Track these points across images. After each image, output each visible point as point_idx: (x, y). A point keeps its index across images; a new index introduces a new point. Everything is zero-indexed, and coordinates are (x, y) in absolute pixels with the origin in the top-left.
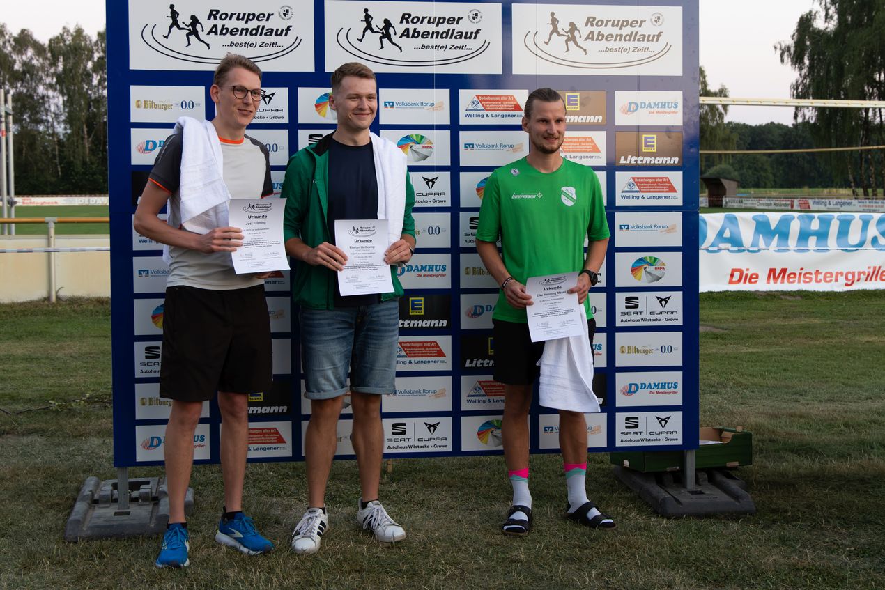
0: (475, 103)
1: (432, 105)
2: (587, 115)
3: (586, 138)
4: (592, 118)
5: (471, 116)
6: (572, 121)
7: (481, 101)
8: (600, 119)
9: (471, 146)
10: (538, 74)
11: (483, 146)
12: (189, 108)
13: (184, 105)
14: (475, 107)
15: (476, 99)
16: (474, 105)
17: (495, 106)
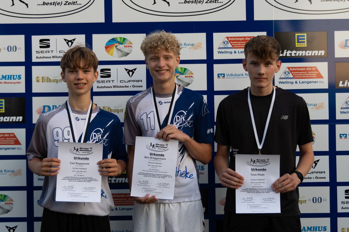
0: (226, 43)
1: (193, 45)
2: (312, 50)
3: (312, 67)
4: (317, 52)
5: (222, 53)
6: (300, 55)
7: (230, 41)
8: (322, 53)
9: (223, 75)
10: (274, 19)
11: (232, 75)
12: (13, 51)
13: (9, 49)
14: (226, 46)
15: (226, 40)
16: (225, 45)
17: (241, 44)
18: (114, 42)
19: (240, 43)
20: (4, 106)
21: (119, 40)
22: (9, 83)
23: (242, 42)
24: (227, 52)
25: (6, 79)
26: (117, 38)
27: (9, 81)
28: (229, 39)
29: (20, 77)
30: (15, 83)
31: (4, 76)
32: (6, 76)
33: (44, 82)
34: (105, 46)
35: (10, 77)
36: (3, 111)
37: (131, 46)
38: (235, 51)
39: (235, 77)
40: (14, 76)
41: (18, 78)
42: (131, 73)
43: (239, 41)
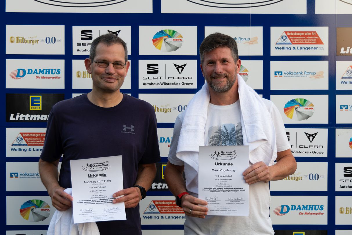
0: (284, 38)
1: (248, 40)
5: (280, 48)
7: (289, 36)
9: (280, 73)
10: (337, 13)
11: (290, 73)
13: (48, 40)
15: (285, 34)
16: (283, 40)
17: (300, 40)
18: (162, 35)
20: (41, 103)
21: (168, 33)
22: (47, 78)
23: (302, 38)
24: (285, 48)
25: (43, 73)
26: (166, 30)
27: (47, 76)
28: (288, 33)
29: (59, 72)
30: (53, 78)
31: (42, 71)
32: (44, 70)
33: (85, 77)
34: (153, 39)
35: (48, 71)
36: (40, 108)
37: (181, 40)
39: (294, 75)
40: (52, 70)
41: (57, 73)
42: (180, 69)
43: (299, 36)
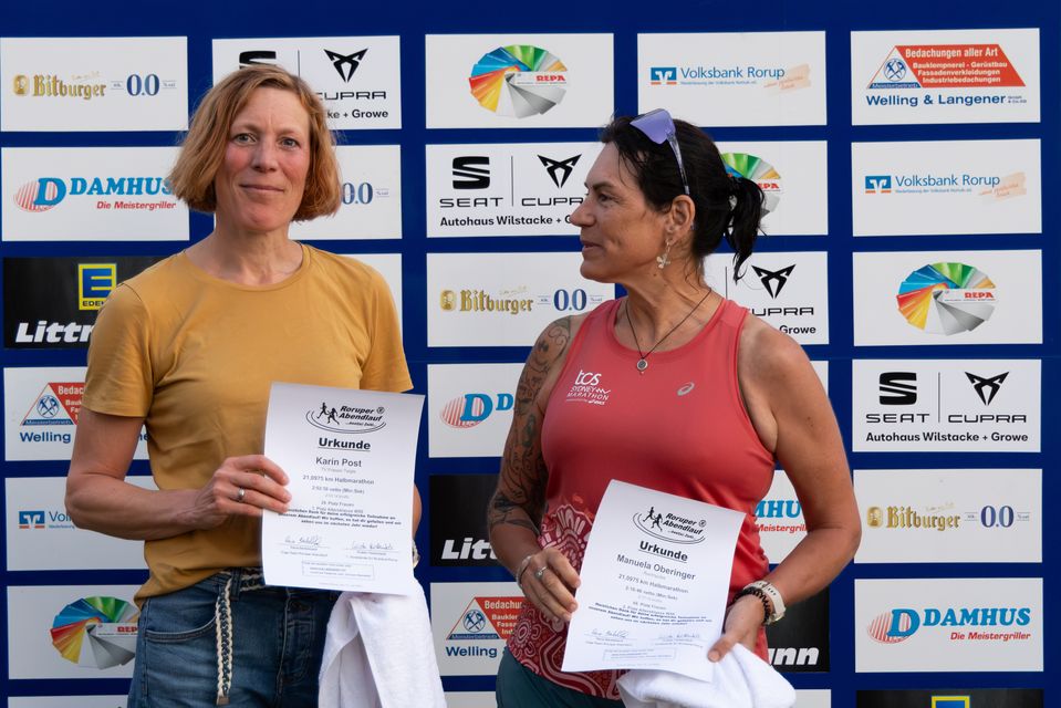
0: (895, 68)
1: (778, 74)
5: (883, 101)
7: (910, 61)
9: (885, 182)
12: (149, 93)
13: (134, 85)
14: (895, 79)
15: (897, 55)
16: (891, 73)
17: (948, 73)
18: (502, 63)
19: (947, 69)
21: (519, 55)
22: (133, 206)
23: (953, 65)
25: (121, 192)
26: (512, 47)
28: (908, 52)
30: (152, 207)
31: (116, 182)
32: (122, 180)
34: (470, 76)
35: (136, 185)
37: (561, 78)
38: (928, 98)
39: (928, 187)
40: (149, 181)
41: (163, 190)
42: (560, 173)
43: (943, 60)
